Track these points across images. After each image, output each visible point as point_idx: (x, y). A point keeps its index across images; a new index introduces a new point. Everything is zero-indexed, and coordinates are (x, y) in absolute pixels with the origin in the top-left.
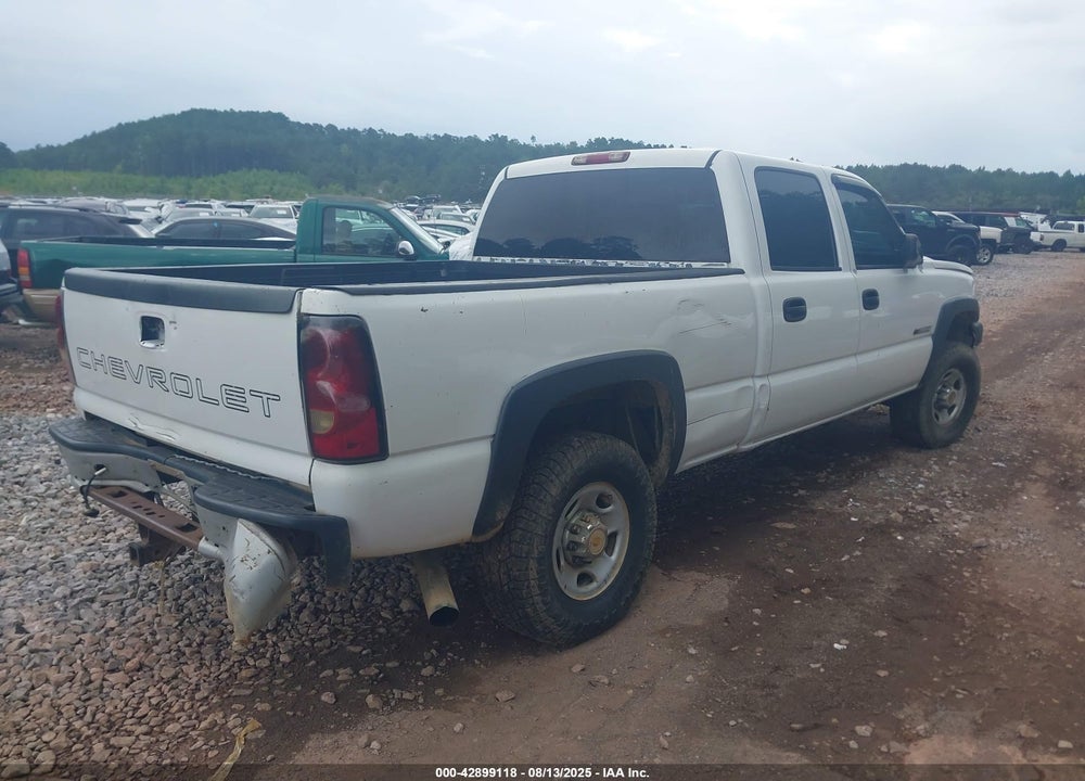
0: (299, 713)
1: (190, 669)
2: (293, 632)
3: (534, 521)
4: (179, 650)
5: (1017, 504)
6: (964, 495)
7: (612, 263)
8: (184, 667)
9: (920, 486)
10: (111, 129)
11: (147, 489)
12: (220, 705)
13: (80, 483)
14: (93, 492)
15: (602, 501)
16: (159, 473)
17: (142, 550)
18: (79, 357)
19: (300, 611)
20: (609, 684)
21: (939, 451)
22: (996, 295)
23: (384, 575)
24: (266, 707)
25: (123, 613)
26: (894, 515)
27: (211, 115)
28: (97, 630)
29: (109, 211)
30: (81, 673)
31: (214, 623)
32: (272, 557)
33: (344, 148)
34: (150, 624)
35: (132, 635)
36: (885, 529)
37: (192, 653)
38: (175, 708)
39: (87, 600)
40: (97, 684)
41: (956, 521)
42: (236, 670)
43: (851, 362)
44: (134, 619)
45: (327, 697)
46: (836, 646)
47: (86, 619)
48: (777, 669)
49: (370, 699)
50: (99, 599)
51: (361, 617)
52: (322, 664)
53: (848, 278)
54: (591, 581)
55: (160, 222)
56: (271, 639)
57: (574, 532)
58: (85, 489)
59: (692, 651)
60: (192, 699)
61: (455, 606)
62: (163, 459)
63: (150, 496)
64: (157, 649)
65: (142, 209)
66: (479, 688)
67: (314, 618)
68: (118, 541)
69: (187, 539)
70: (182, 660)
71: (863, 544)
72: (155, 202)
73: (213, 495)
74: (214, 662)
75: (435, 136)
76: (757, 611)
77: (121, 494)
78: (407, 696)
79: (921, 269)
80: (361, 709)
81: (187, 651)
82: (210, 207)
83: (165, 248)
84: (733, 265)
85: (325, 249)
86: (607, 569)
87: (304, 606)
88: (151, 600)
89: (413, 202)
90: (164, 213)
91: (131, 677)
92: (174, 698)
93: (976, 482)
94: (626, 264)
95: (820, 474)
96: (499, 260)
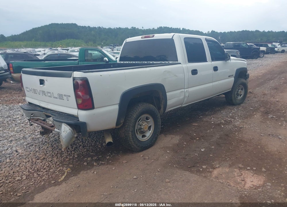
0: (79, 167)
1: (55, 159)
2: (78, 151)
3: (130, 123)
4: (52, 155)
5: (253, 118)
6: (241, 116)
7: (151, 62)
8: (54, 158)
9: (231, 114)
10: (31, 30)
11: (43, 119)
12: (62, 166)
13: (28, 118)
14: (31, 120)
15: (147, 119)
16: (45, 115)
17: (43, 132)
18: (26, 89)
19: (80, 146)
20: (148, 159)
21: (238, 106)
22: (263, 66)
23: (100, 138)
24: (72, 166)
25: (40, 148)
26: (222, 121)
27: (57, 25)
28: (34, 151)
29: (31, 53)
30: (31, 160)
31: (60, 149)
32: (70, 131)
33: (93, 32)
34: (46, 150)
35: (42, 152)
36: (219, 125)
37: (55, 156)
38: (52, 167)
39: (31, 145)
40: (34, 162)
41: (237, 122)
42: (65, 159)
43: (211, 84)
44: (42, 149)
45: (85, 164)
46: (202, 150)
47: (31, 149)
48: (187, 155)
49: (95, 163)
50: (34, 145)
51: (94, 147)
52: (84, 157)
53: (210, 64)
54: (145, 137)
55: (45, 55)
56: (73, 152)
57: (140, 126)
58: (29, 119)
59: (168, 152)
60: (56, 165)
61: (112, 141)
62: (46, 112)
63: (44, 120)
64: (48, 155)
65: (40, 51)
66: (119, 161)
67: (83, 148)
68: (38, 132)
69: (52, 129)
70: (53, 157)
71: (213, 128)
72: (43, 49)
73: (57, 118)
74: (60, 157)
75: (117, 28)
76: (185, 143)
77: (37, 120)
78: (103, 163)
79: (230, 60)
80: (93, 166)
81: (54, 155)
82: (57, 50)
83: (46, 62)
84: (179, 62)
85: (85, 61)
86: (149, 134)
87: (81, 145)
88: (46, 145)
89: (111, 46)
90: (46, 52)
91: (42, 161)
92: (52, 165)
93: (245, 113)
94: (155, 62)
95: (206, 112)
96: (125, 62)
